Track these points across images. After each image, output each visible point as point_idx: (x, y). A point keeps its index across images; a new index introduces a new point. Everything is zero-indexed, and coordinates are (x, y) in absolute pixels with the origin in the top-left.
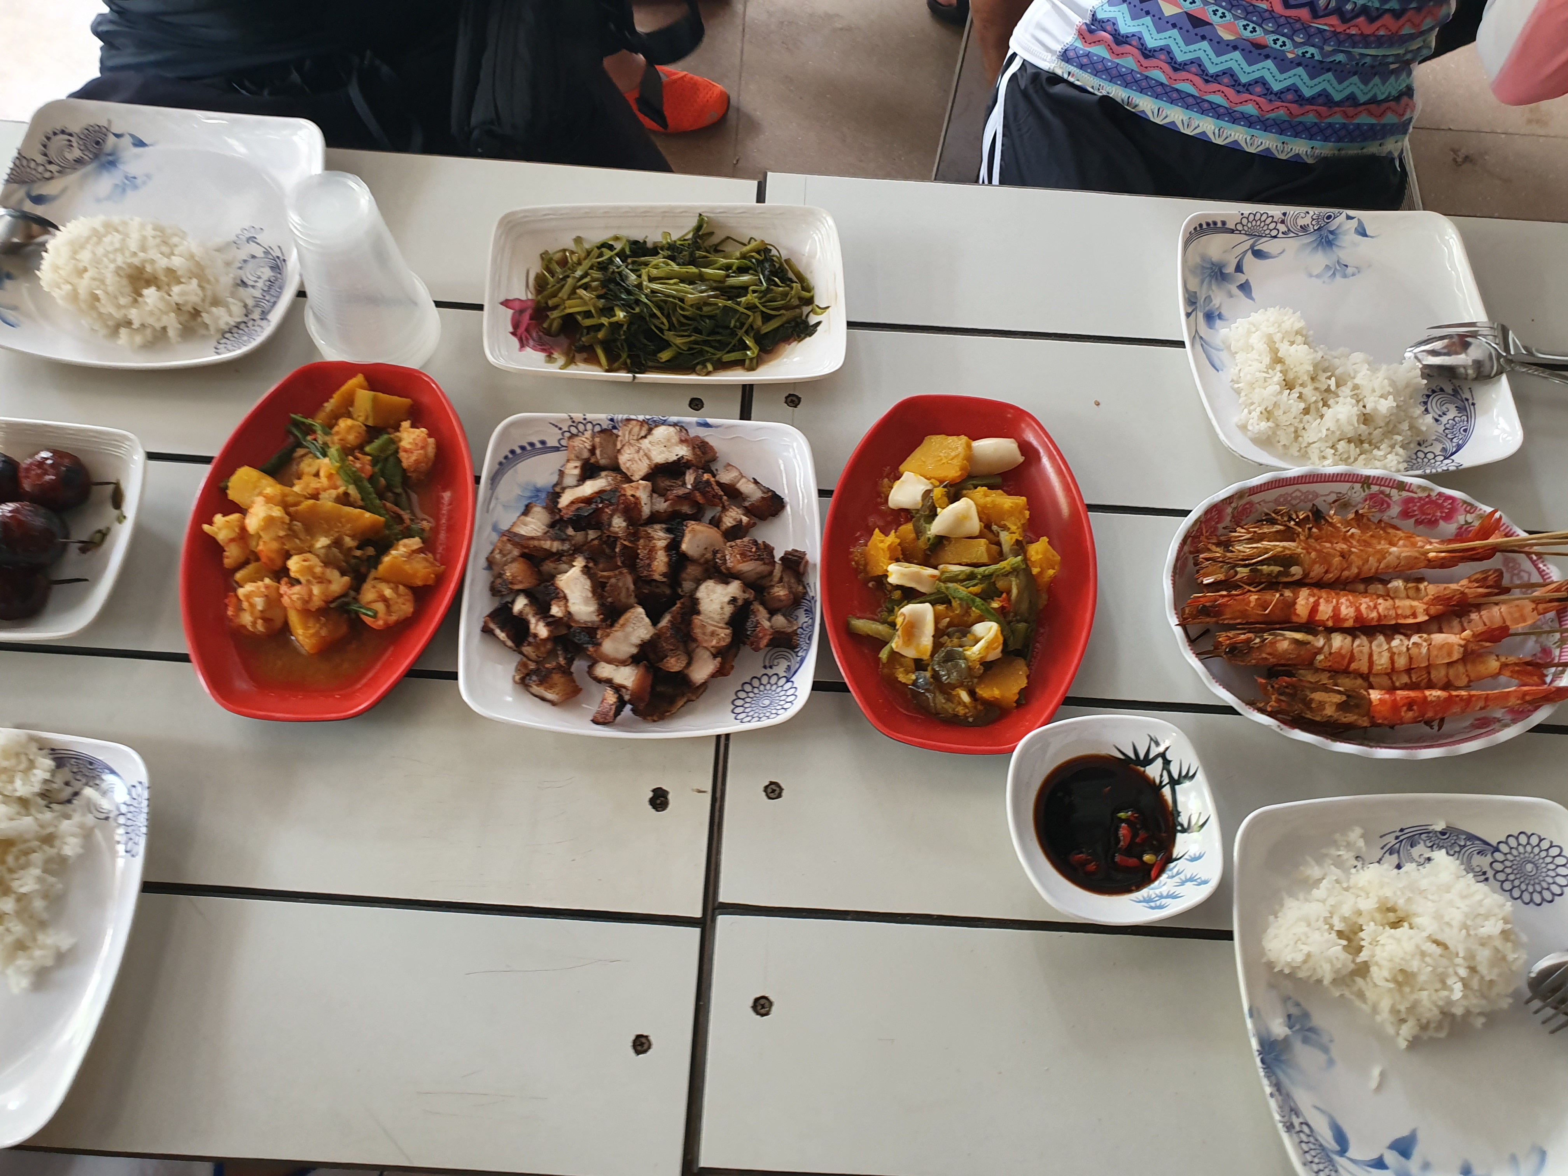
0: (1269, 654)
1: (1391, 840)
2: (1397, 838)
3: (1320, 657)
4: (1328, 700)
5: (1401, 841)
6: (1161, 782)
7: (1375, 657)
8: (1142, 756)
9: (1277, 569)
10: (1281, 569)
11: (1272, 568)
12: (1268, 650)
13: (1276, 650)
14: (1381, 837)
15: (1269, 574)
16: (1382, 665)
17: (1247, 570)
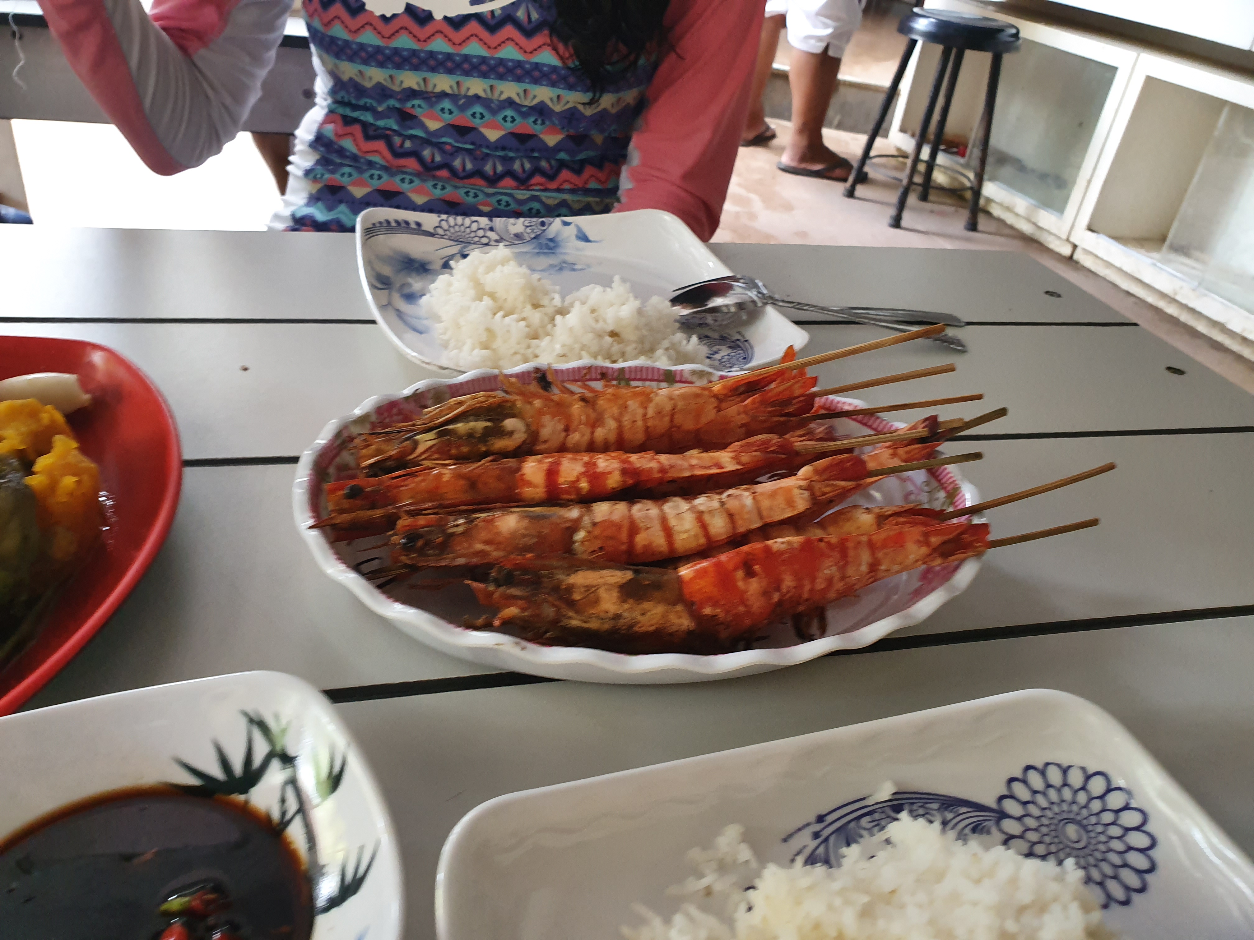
0: (487, 542)
1: (805, 840)
2: (816, 835)
3: (580, 535)
4: (601, 581)
5: (826, 840)
6: (284, 814)
7: (672, 522)
8: (238, 767)
9: (480, 425)
10: (489, 424)
11: (472, 424)
12: (484, 535)
13: (498, 534)
14: (785, 840)
15: (470, 435)
16: (686, 532)
17: (431, 435)
